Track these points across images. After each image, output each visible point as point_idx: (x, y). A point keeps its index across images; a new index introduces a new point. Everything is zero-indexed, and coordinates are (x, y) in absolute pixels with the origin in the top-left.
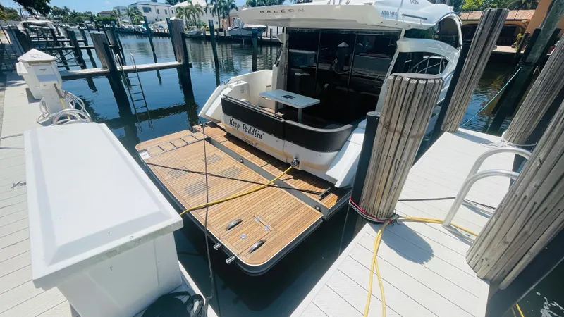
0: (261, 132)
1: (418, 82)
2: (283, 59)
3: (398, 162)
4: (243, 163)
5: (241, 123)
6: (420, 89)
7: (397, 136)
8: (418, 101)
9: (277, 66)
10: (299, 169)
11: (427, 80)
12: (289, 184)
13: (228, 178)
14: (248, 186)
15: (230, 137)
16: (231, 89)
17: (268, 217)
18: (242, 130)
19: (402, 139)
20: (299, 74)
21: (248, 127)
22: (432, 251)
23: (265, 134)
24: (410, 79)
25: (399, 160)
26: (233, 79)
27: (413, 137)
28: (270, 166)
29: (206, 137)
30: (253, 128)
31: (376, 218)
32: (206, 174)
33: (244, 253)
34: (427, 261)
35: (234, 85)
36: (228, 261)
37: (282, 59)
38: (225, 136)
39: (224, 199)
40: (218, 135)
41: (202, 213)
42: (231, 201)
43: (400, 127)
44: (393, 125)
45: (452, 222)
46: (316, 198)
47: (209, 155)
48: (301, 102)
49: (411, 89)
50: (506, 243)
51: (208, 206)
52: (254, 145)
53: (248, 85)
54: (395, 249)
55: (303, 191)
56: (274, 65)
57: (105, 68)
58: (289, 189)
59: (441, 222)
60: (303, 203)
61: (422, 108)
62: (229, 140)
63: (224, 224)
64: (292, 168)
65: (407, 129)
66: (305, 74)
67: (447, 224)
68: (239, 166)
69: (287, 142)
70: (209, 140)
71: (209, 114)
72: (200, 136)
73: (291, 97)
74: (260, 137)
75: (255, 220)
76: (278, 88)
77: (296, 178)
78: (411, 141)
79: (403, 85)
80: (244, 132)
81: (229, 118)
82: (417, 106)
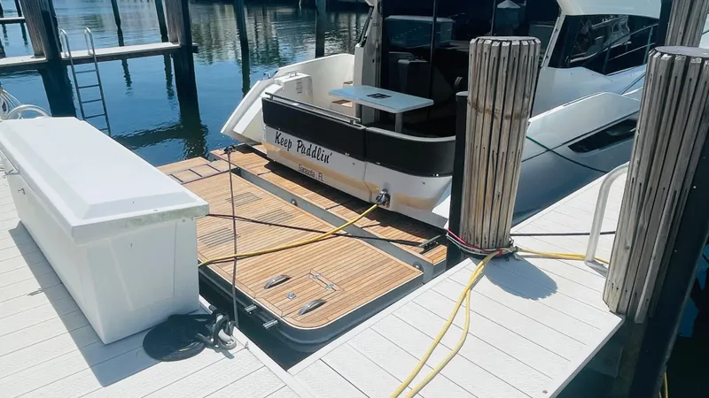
0: (327, 152)
1: (501, 45)
2: (373, 34)
3: (495, 156)
4: (296, 204)
5: (294, 140)
6: (504, 53)
7: (488, 117)
8: (505, 70)
9: (363, 45)
10: (390, 209)
11: (511, 42)
12: (372, 232)
13: (270, 224)
14: (301, 235)
15: (275, 167)
16: (280, 87)
17: (332, 275)
18: (297, 152)
19: (495, 120)
20: (407, 62)
21: (307, 144)
22: (556, 288)
23: (335, 154)
24: (493, 41)
25: (496, 152)
26: (282, 70)
27: (507, 117)
28: (342, 208)
29: (233, 167)
30: (314, 146)
31: (481, 248)
32: (234, 217)
33: (292, 315)
34: (543, 297)
35: (284, 79)
36: (267, 325)
37: (370, 34)
38: (266, 166)
39: (263, 251)
40: (255, 165)
41: (229, 268)
42: (274, 254)
43: (489, 104)
44: (481, 103)
45: (596, 257)
46: (415, 252)
47: (239, 193)
48: (398, 103)
49: (494, 54)
50: (627, 248)
51: (236, 259)
52: (316, 177)
53: (309, 79)
54: (501, 285)
55: (393, 241)
56: (358, 45)
57: (37, 55)
58: (371, 239)
59: (582, 258)
60: (392, 258)
61: (512, 78)
62: (272, 171)
63: (263, 281)
64: (378, 208)
65: (499, 106)
66: (417, 61)
67: (590, 258)
68: (289, 208)
69: (370, 165)
70: (238, 172)
71: (239, 129)
72: (223, 166)
73: (382, 96)
74: (326, 160)
75: (311, 276)
76: (365, 82)
77: (384, 225)
78: (506, 123)
79: (485, 50)
80: (299, 155)
81: (274, 132)
82: (505, 74)
